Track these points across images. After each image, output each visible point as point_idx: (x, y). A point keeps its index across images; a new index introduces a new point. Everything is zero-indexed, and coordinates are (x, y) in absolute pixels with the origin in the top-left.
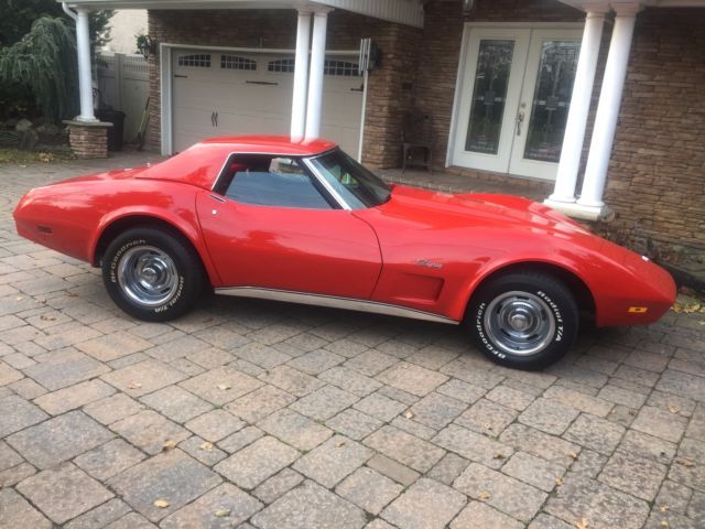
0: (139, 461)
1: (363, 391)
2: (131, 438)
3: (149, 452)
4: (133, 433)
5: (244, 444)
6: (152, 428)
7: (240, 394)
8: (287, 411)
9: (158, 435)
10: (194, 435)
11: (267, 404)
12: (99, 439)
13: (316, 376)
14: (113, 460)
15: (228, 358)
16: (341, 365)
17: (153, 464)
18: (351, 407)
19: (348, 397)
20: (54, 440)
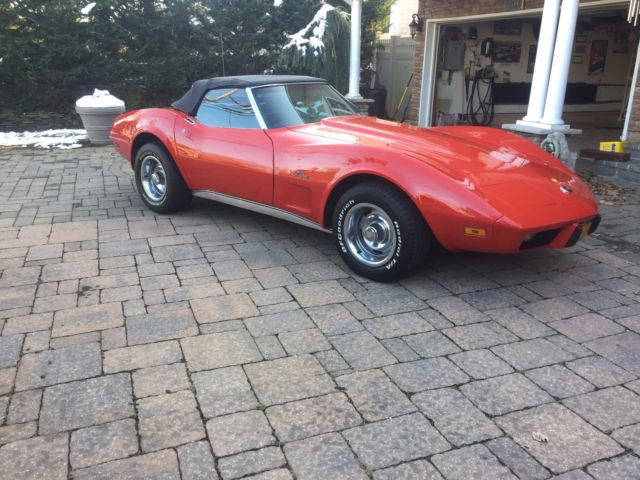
0: (126, 455)
1: (463, 437)
2: (144, 422)
3: (144, 448)
4: (150, 416)
5: (249, 471)
6: (172, 417)
7: (298, 396)
8: (336, 437)
9: (171, 427)
10: (207, 438)
11: (319, 420)
12: (116, 414)
13: (409, 395)
14: (104, 445)
15: (321, 345)
16: (457, 387)
17: (135, 464)
18: (428, 458)
19: (433, 440)
20: (80, 402)
